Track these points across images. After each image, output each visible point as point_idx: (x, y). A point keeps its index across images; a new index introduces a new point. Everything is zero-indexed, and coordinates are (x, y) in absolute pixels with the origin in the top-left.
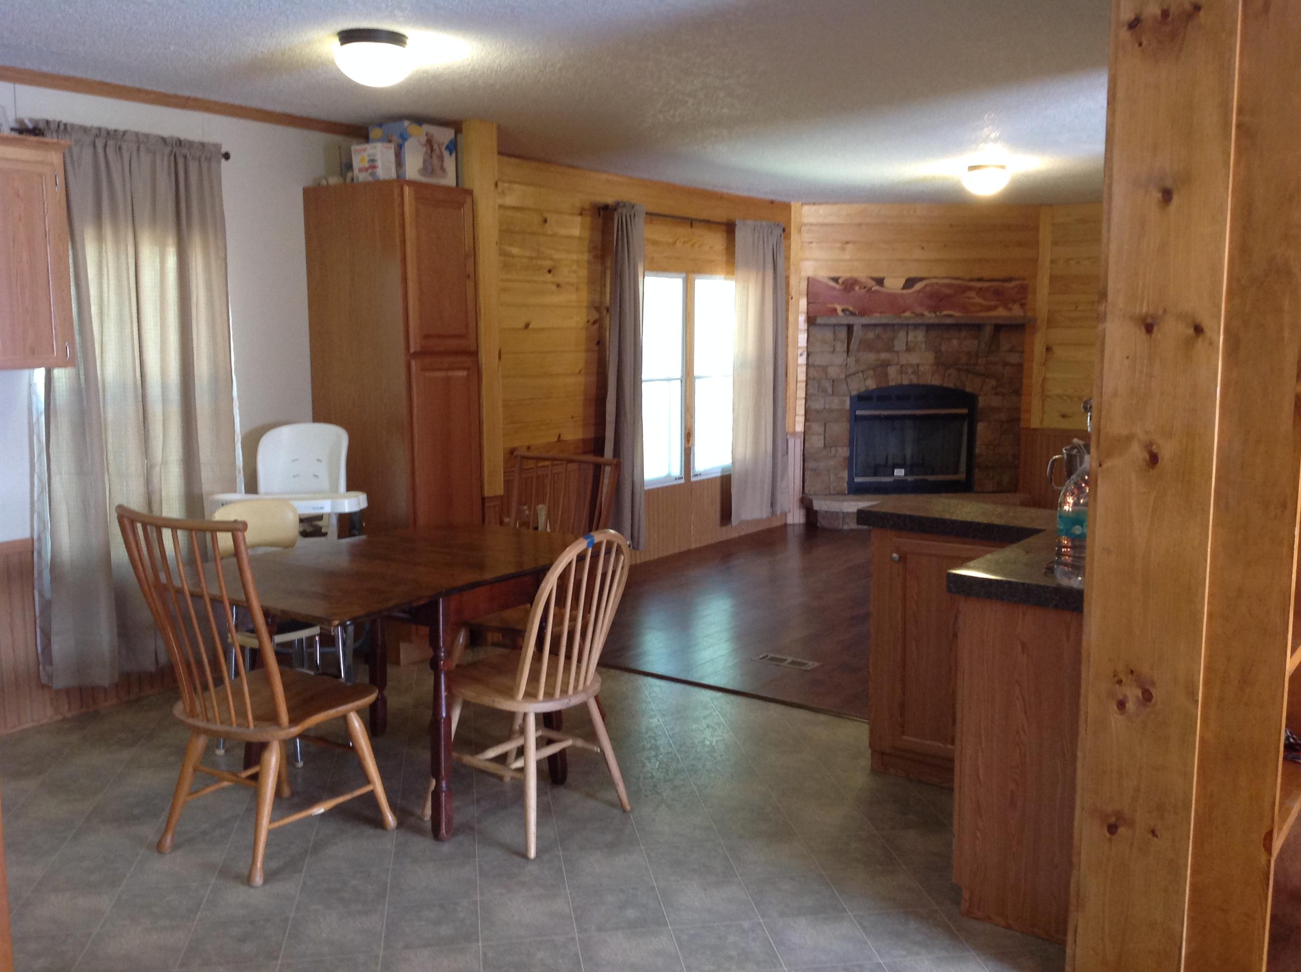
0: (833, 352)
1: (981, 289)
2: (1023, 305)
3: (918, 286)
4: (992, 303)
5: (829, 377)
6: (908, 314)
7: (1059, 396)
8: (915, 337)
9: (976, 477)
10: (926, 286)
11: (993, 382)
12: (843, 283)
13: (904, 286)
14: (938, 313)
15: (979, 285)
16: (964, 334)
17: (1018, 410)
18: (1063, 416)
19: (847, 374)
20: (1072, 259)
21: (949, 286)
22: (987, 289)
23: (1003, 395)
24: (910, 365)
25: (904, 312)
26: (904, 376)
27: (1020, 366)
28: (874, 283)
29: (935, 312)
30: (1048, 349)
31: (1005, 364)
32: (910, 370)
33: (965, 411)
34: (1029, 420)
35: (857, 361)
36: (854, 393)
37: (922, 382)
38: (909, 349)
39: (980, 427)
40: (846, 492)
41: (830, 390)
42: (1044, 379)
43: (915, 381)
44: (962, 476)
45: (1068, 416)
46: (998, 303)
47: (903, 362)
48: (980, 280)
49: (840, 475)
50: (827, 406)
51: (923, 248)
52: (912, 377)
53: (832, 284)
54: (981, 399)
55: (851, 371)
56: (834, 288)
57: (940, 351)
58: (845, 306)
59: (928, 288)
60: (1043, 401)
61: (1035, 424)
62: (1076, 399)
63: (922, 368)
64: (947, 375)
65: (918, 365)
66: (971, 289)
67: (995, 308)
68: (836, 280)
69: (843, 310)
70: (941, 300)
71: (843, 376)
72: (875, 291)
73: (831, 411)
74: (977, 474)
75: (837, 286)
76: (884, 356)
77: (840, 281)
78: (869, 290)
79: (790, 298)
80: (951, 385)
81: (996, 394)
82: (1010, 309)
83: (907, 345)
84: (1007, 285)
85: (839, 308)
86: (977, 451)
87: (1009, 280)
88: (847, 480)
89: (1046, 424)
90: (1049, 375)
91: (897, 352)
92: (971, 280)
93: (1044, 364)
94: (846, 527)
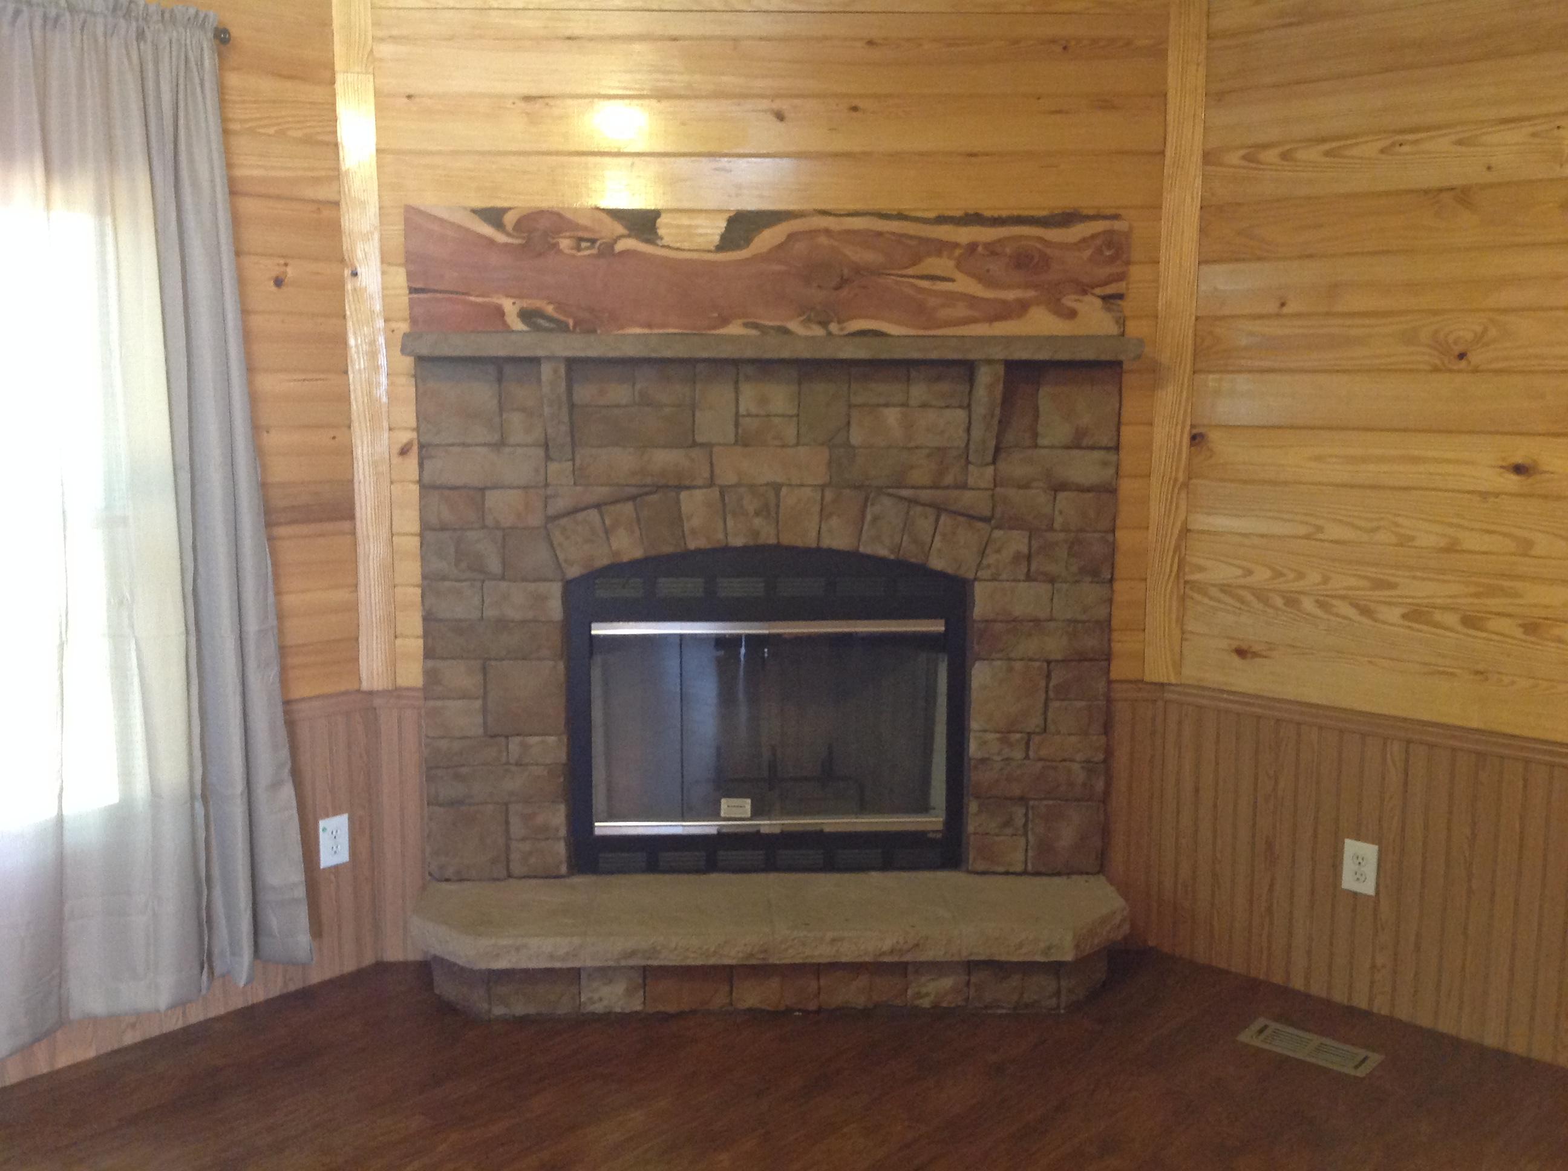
0: (501, 444)
1: (972, 247)
2: (1111, 300)
3: (767, 239)
4: (1011, 295)
5: (489, 521)
6: (735, 329)
7: (1225, 589)
8: (763, 401)
9: (971, 829)
10: (792, 237)
11: (1017, 542)
12: (519, 225)
13: (723, 237)
14: (834, 327)
15: (965, 235)
16: (918, 391)
17: (1105, 626)
18: (1241, 653)
19: (551, 511)
20: (1266, 146)
21: (868, 238)
22: (992, 250)
23: (1052, 580)
24: (752, 488)
25: (725, 321)
26: (730, 523)
27: (1109, 490)
28: (619, 229)
29: (824, 324)
30: (1196, 439)
31: (1058, 487)
32: (751, 505)
33: (937, 627)
34: (1140, 657)
35: (579, 475)
36: (574, 572)
37: (787, 539)
38: (744, 440)
39: (981, 675)
40: (564, 869)
41: (494, 565)
42: (1185, 531)
43: (768, 535)
44: (933, 821)
45: (1255, 655)
46: (1031, 294)
47: (727, 476)
48: (974, 219)
49: (540, 820)
50: (490, 613)
51: (780, 117)
52: (758, 522)
53: (487, 230)
54: (980, 591)
55: (560, 504)
56: (491, 242)
57: (847, 445)
58: (526, 303)
59: (800, 247)
60: (1183, 599)
61: (1158, 670)
62: (1279, 602)
63: (789, 499)
64: (869, 517)
65: (777, 487)
66: (941, 247)
67: (1021, 308)
68: (493, 216)
69: (526, 315)
70: (843, 282)
71: (535, 520)
72: (622, 253)
73: (502, 624)
74: (975, 821)
75: (501, 238)
76: (664, 458)
77: (509, 219)
78: (607, 250)
79: (347, 272)
80: (883, 552)
81: (1029, 578)
82: (1072, 314)
83: (737, 425)
84: (1054, 235)
85: (510, 307)
86: (973, 748)
87: (1067, 218)
88: (563, 832)
89: (1190, 673)
90: (1201, 521)
91: (708, 446)
92: (941, 220)
93: (1185, 485)
94: (499, 1011)
